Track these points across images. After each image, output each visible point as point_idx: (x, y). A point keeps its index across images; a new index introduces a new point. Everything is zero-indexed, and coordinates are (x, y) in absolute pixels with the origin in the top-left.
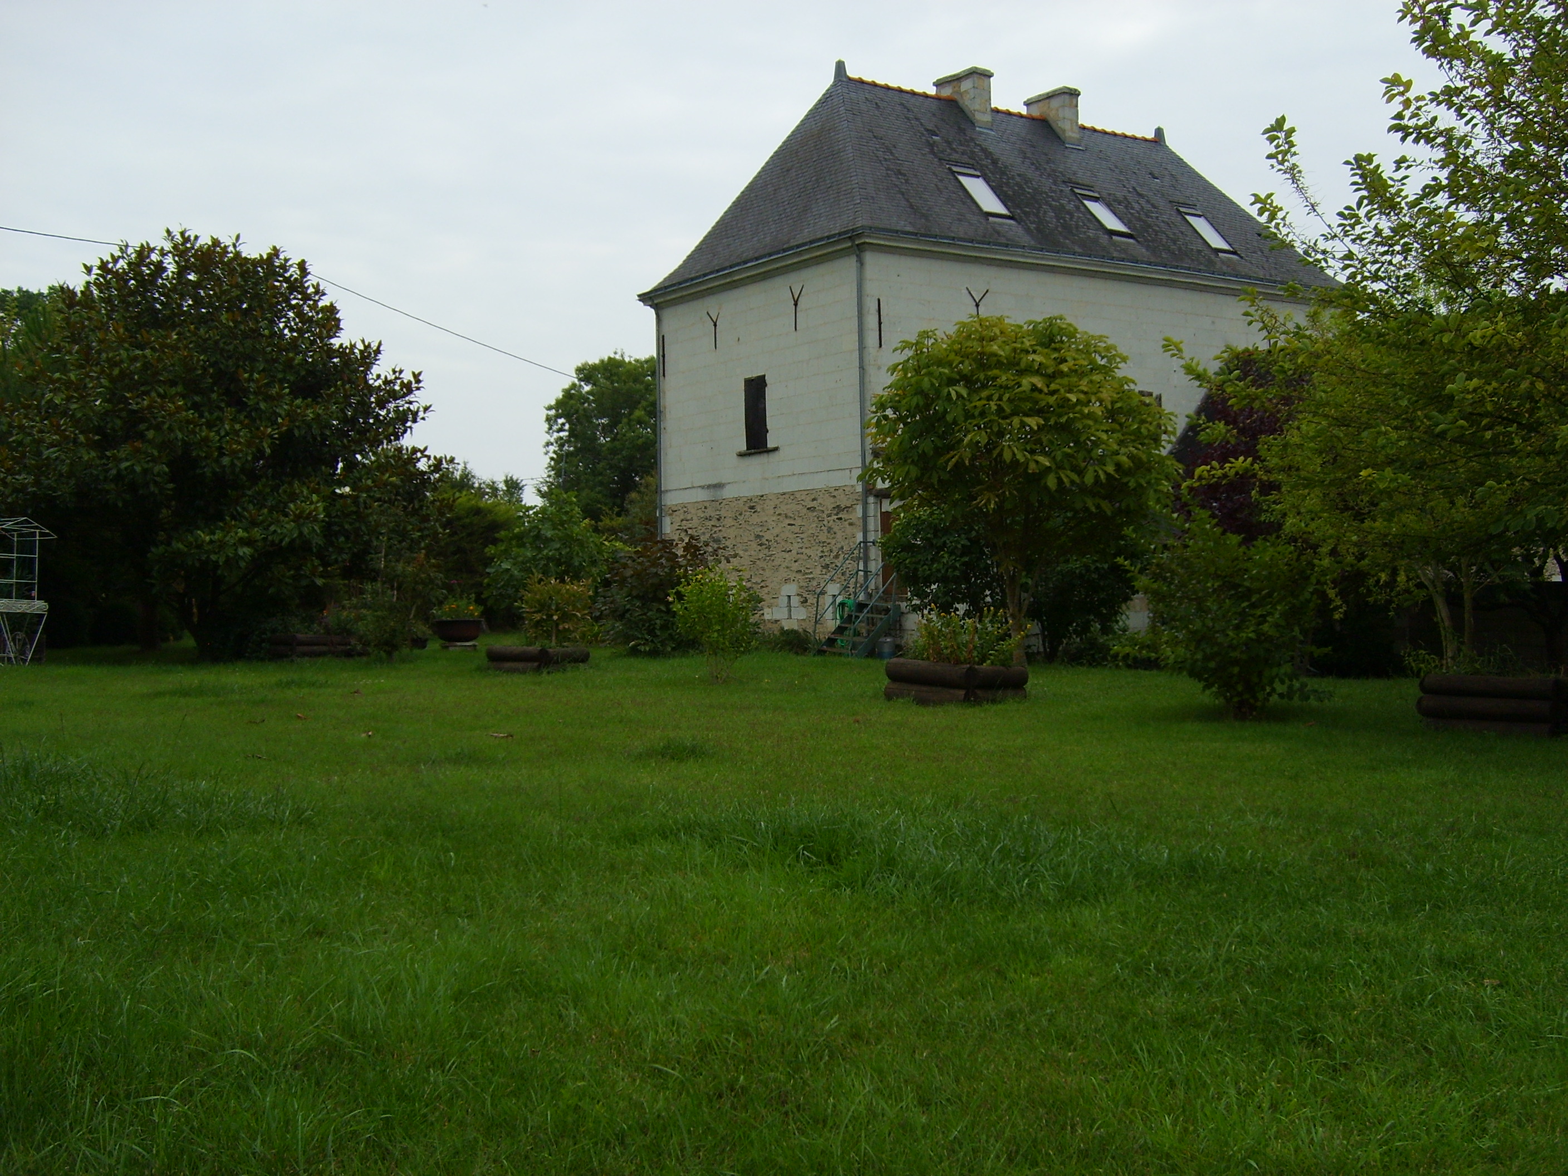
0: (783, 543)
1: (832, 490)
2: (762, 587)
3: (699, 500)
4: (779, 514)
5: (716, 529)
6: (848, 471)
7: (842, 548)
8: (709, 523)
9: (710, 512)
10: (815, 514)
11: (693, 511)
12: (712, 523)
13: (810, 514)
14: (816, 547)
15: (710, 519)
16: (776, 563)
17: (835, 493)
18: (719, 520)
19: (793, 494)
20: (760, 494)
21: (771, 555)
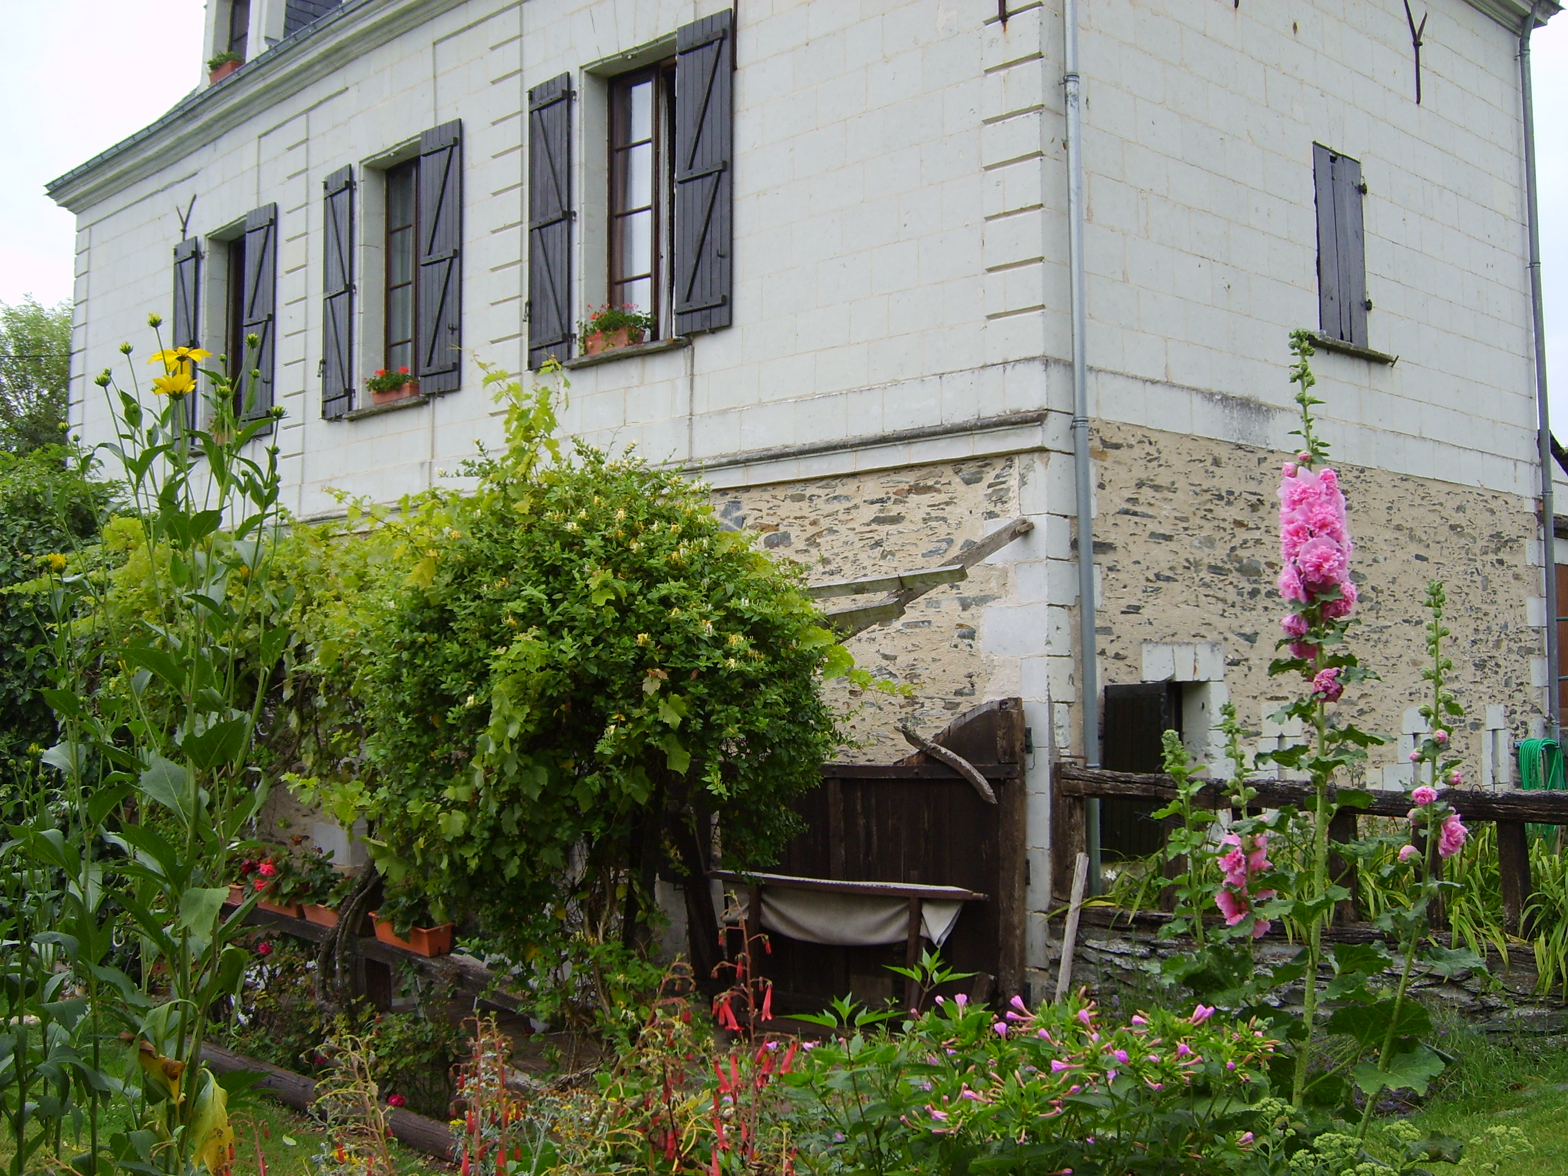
0: (1406, 602)
1: (1488, 496)
2: (1361, 712)
3: (1198, 432)
4: (1399, 528)
5: (1242, 534)
6: (1512, 463)
7: (1506, 626)
8: (1222, 511)
9: (1226, 479)
10: (1463, 541)
11: (1179, 464)
12: (1234, 513)
13: (1454, 539)
14: (1466, 620)
15: (1226, 498)
16: (1392, 651)
17: (1493, 504)
18: (1254, 508)
19: (1421, 483)
20: (1359, 463)
21: (1382, 630)
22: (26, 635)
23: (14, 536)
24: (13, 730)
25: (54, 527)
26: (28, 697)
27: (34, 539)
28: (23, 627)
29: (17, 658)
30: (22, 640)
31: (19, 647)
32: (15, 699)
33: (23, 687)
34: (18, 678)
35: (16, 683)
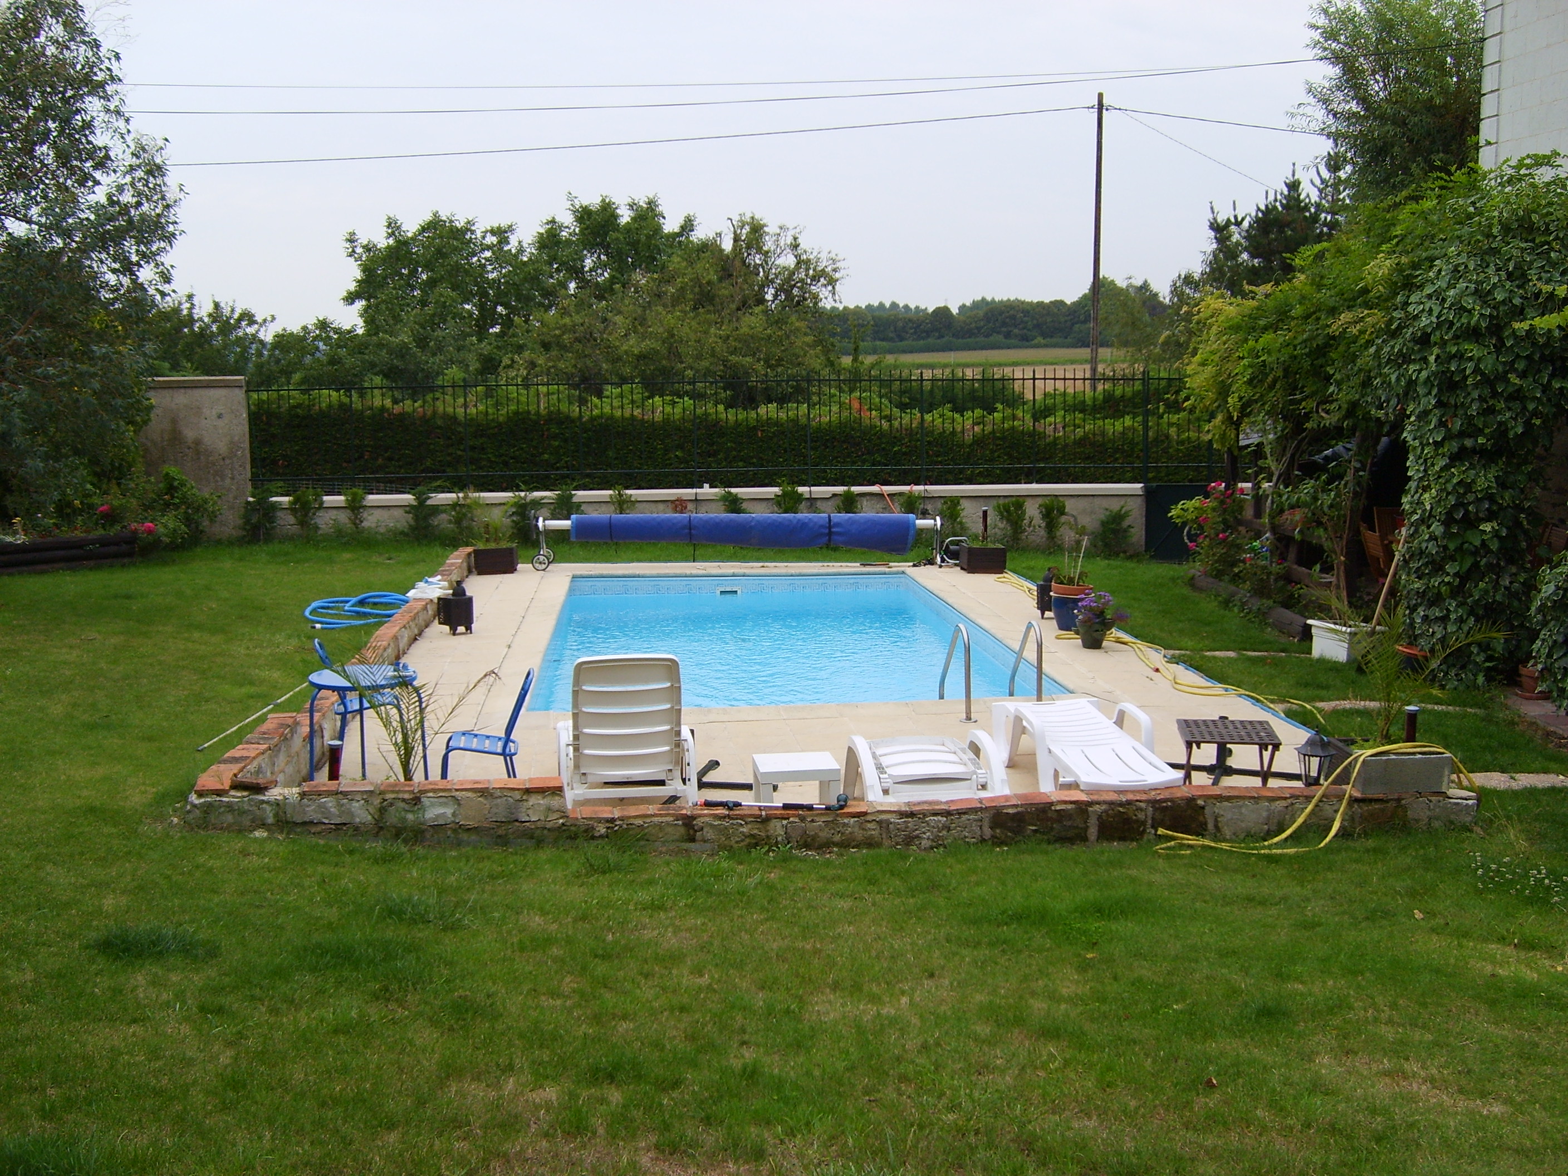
22: (1520, 365)
23: (1509, 259)
24: (1500, 463)
25: (1552, 249)
26: (1520, 430)
27: (1531, 263)
28: (1518, 356)
29: (1510, 389)
30: (1516, 370)
31: (1513, 378)
32: (1507, 430)
33: (1515, 419)
34: (1510, 409)
35: (1508, 415)
